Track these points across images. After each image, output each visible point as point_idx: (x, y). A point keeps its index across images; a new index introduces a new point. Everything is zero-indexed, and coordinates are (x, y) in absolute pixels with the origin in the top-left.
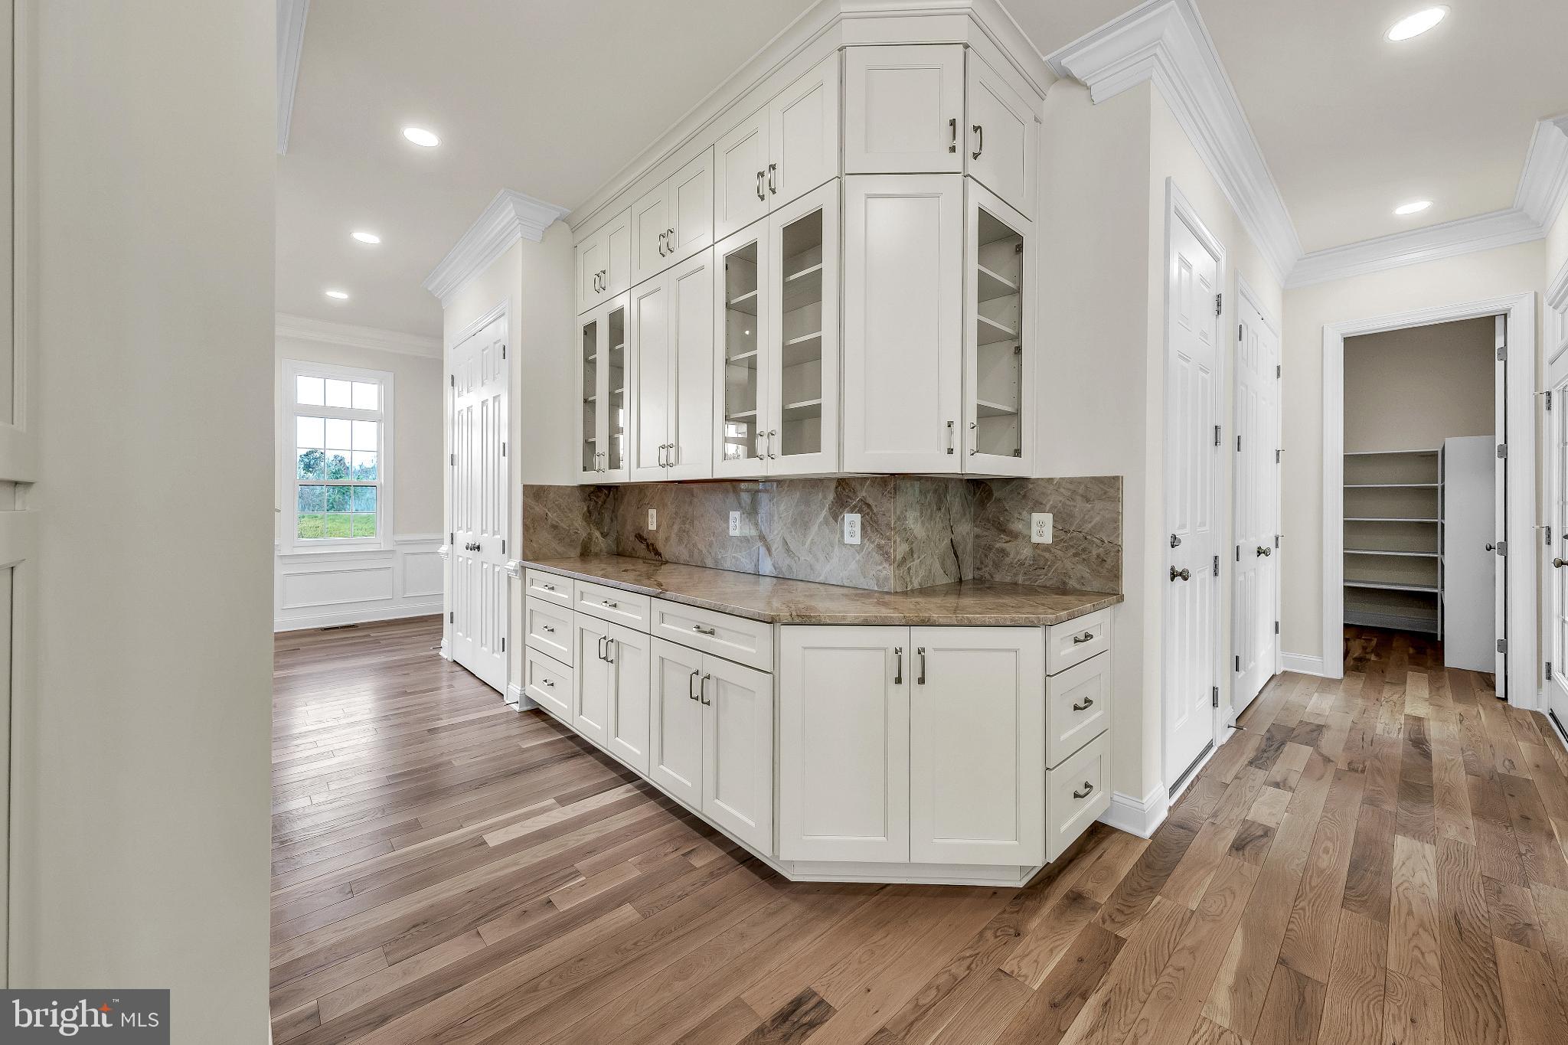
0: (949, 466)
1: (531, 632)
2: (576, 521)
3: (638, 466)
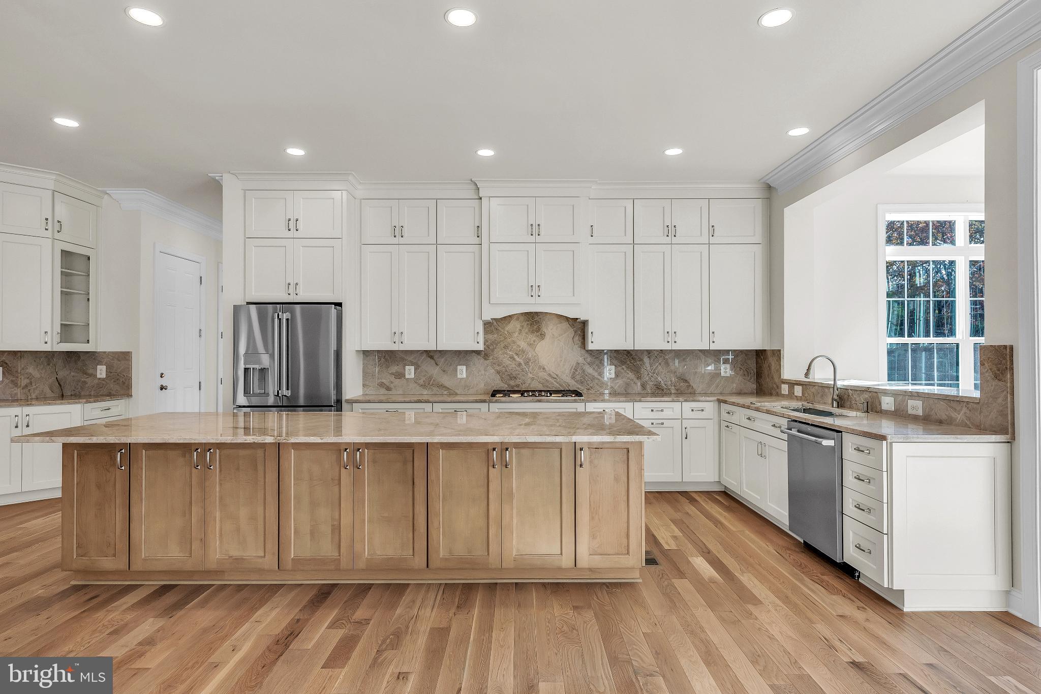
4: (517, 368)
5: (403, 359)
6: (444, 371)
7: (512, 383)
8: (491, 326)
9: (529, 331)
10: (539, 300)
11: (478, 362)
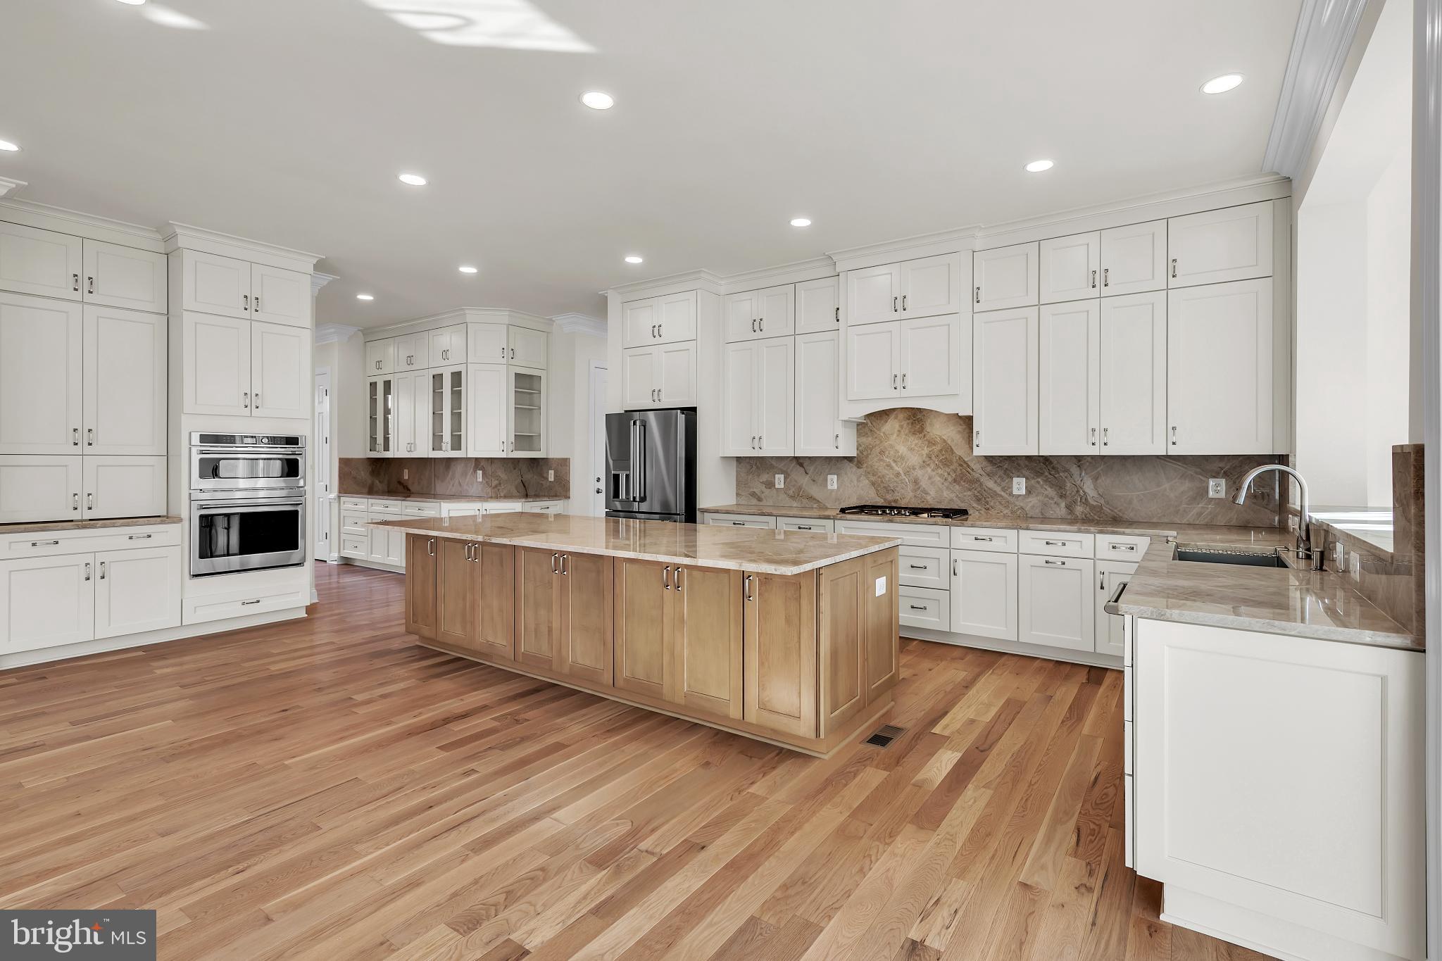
0: (504, 455)
1: (344, 526)
2: (364, 474)
3: (398, 450)
4: (896, 479)
5: (772, 467)
6: (814, 481)
7: (889, 497)
8: (864, 427)
9: (910, 432)
10: (904, 393)
11: (851, 470)
